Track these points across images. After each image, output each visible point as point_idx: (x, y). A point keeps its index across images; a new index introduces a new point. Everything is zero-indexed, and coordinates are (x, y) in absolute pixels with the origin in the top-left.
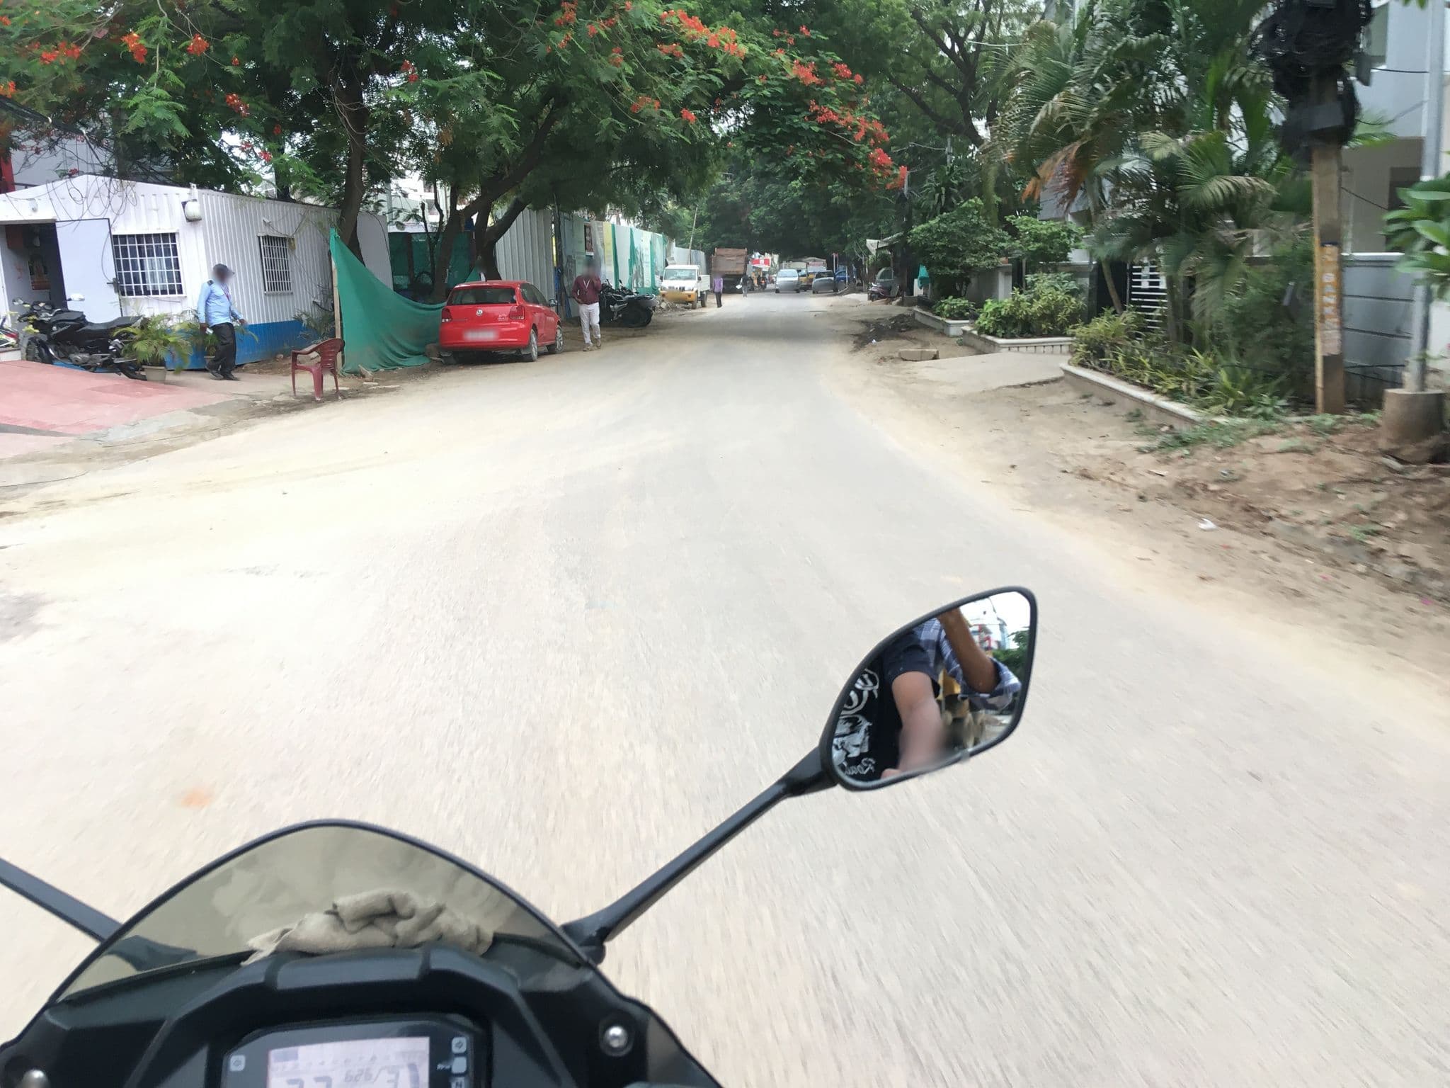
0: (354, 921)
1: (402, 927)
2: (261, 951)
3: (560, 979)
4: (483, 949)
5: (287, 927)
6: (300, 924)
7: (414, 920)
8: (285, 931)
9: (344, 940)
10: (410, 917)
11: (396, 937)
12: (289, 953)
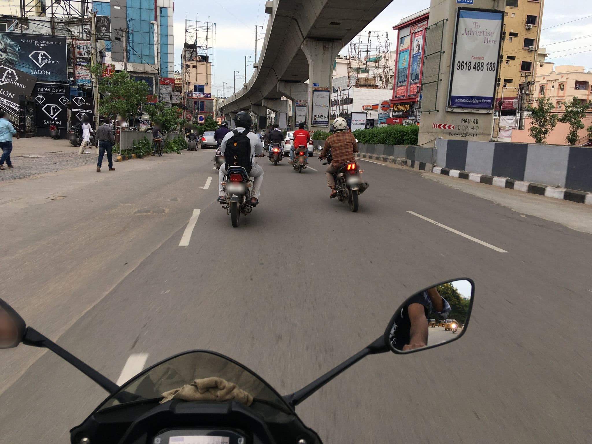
0: (202, 389)
1: (219, 393)
2: (167, 398)
3: (282, 418)
4: (249, 404)
5: (177, 389)
6: (183, 388)
7: (225, 390)
8: (177, 391)
9: (198, 395)
10: (223, 389)
11: (217, 396)
12: (179, 400)
